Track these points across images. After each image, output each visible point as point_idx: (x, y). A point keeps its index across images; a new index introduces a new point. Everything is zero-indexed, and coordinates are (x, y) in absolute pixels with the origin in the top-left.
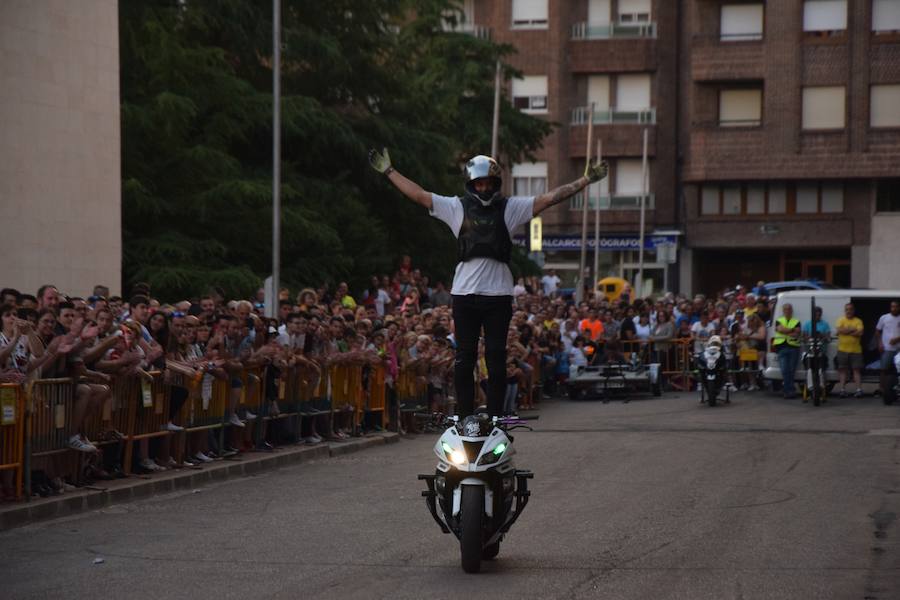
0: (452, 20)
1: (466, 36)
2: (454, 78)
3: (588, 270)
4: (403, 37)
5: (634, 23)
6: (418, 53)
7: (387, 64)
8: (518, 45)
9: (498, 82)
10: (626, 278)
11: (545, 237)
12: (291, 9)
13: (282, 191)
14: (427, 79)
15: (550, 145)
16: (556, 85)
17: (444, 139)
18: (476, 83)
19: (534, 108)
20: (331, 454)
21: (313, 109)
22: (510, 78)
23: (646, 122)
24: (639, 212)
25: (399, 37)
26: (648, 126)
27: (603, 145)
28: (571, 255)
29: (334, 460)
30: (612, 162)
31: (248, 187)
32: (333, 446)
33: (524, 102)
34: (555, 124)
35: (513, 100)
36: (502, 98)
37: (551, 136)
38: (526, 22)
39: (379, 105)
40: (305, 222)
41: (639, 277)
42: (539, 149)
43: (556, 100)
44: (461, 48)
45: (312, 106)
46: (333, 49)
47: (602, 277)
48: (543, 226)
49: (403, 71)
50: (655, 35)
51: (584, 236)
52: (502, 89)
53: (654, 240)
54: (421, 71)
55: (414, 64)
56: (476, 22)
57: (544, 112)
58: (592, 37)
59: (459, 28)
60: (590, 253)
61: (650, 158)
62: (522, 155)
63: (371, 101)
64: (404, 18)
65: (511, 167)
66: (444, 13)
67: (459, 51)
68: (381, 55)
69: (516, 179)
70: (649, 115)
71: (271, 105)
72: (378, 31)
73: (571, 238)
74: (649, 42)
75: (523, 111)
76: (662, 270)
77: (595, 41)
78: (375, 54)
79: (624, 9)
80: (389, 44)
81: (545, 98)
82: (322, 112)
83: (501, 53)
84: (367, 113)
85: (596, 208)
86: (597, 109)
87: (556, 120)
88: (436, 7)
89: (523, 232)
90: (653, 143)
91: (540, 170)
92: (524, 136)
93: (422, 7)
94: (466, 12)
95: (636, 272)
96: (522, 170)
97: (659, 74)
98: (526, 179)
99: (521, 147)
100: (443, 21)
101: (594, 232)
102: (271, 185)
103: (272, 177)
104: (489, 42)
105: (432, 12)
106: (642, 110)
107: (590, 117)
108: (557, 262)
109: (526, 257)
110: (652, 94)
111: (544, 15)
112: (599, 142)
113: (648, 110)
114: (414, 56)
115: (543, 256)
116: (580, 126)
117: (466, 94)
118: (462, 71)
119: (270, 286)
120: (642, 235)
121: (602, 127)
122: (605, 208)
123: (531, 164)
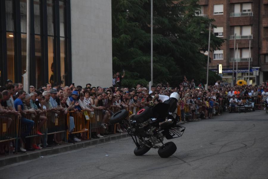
0: (198, 13)
1: (201, 17)
2: (198, 28)
3: (234, 78)
4: (184, 18)
5: (247, 12)
6: (189, 22)
7: (181, 25)
8: (215, 19)
9: (210, 29)
10: (245, 80)
11: (223, 70)
12: (155, 12)
13: (153, 59)
14: (191, 29)
15: (224, 45)
16: (225, 29)
17: (195, 44)
18: (204, 29)
19: (219, 35)
21: (161, 38)
22: (213, 28)
23: (250, 38)
24: (248, 62)
25: (183, 18)
26: (251, 40)
27: (238, 45)
28: (230, 74)
30: (241, 49)
31: (144, 58)
33: (217, 34)
34: (225, 40)
35: (214, 34)
36: (211, 33)
37: (224, 43)
38: (218, 13)
39: (178, 36)
40: (159, 67)
41: (248, 79)
42: (221, 46)
43: (226, 33)
44: (200, 20)
45: (161, 37)
46: (166, 21)
47: (239, 80)
48: (222, 66)
49: (185, 27)
50: (252, 15)
51: (233, 69)
52: (211, 31)
53: (252, 70)
54: (190, 27)
55: (188, 25)
56: (204, 14)
57: (222, 36)
58: (235, 16)
59: (199, 15)
60: (235, 74)
61: (251, 48)
62: (216, 48)
63: (176, 35)
64: (185, 13)
65: (213, 51)
66: (195, 11)
68: (179, 23)
69: (215, 54)
70: (251, 37)
71: (150, 37)
72: (178, 16)
73: (230, 70)
74: (251, 17)
75: (217, 36)
76: (255, 78)
77: (236, 17)
78: (177, 22)
79: (244, 8)
80: (181, 20)
81: (223, 33)
82: (164, 38)
83: (211, 21)
84: (175, 38)
85: (237, 61)
86: (237, 35)
87: (226, 38)
88: (193, 10)
89: (217, 68)
90: (252, 44)
91: (221, 52)
92: (217, 43)
93: (190, 10)
94: (202, 12)
95: (247, 78)
96: (217, 52)
97: (253, 26)
98: (218, 54)
99: (216, 46)
100: (195, 13)
101: (236, 68)
102: (151, 57)
103: (151, 56)
104: (207, 19)
105: (192, 11)
106: (249, 35)
107: (235, 37)
108: (226, 76)
109: (218, 75)
110: (252, 31)
111: (222, 11)
112: (237, 44)
113: (251, 35)
114: (188, 23)
115: (222, 75)
116: (232, 40)
117: (201, 32)
118: (200, 26)
119: (150, 84)
120: (249, 68)
121: (238, 40)
122: (239, 61)
123: (219, 50)
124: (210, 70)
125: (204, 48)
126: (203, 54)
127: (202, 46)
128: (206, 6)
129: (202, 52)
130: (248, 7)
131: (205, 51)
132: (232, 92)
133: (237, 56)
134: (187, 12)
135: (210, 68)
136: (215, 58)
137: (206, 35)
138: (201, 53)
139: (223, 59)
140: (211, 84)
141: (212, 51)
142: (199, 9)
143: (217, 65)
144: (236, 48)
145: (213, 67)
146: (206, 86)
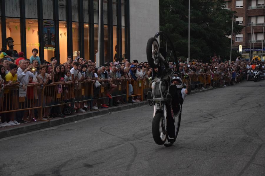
0: (224, 7)
2: (224, 18)
3: (251, 55)
5: (261, 6)
6: (217, 14)
7: (211, 16)
8: (237, 11)
9: (233, 19)
10: (259, 57)
11: (242, 49)
12: (192, 6)
13: (190, 42)
14: (218, 19)
15: (243, 31)
16: (245, 19)
17: (222, 30)
18: (228, 19)
19: (240, 23)
20: (200, 92)
22: (235, 18)
23: (263, 25)
24: (262, 43)
25: (213, 11)
27: (254, 30)
28: (247, 52)
29: (201, 93)
30: (256, 34)
31: (183, 41)
32: (201, 90)
33: (238, 22)
34: (244, 26)
35: (236, 22)
36: (234, 22)
37: (244, 29)
38: (239, 7)
39: (209, 24)
40: (195, 47)
41: (262, 56)
42: (241, 32)
43: (245, 22)
44: (225, 12)
45: (196, 25)
46: (200, 13)
47: (255, 56)
48: (242, 47)
49: (214, 17)
51: (251, 48)
54: (217, 17)
56: (228, 7)
57: (242, 24)
58: (252, 9)
59: (225, 9)
60: (252, 52)
61: (264, 32)
62: (238, 33)
63: (207, 24)
64: (214, 7)
65: (235, 35)
68: (209, 14)
69: (236, 38)
71: (188, 25)
72: (209, 10)
73: (247, 49)
74: (264, 9)
75: (238, 24)
79: (259, 3)
81: (242, 21)
82: (198, 26)
83: (233, 13)
84: (206, 26)
85: (253, 43)
86: (253, 23)
88: (220, 4)
89: (238, 48)
91: (241, 36)
92: (238, 29)
93: (217, 5)
94: (227, 5)
95: (261, 55)
96: (237, 36)
99: (237, 31)
100: (222, 7)
102: (188, 40)
104: (231, 11)
105: (220, 6)
106: (262, 23)
107: (252, 25)
108: (245, 54)
109: (238, 53)
111: (242, 5)
113: (264, 23)
115: (242, 53)
116: (250, 27)
117: (226, 21)
118: (226, 17)
119: (188, 60)
120: (262, 48)
121: (254, 27)
122: (255, 43)
123: (239, 35)
124: (233, 49)
125: (229, 33)
127: (227, 31)
128: (230, 2)
129: (227, 36)
130: (262, 2)
131: (229, 36)
132: (249, 66)
133: (253, 39)
134: (215, 6)
135: (233, 48)
136: (236, 41)
137: (230, 23)
138: (226, 37)
139: (242, 41)
140: (234, 60)
141: (234, 35)
142: (224, 4)
143: (238, 46)
144: (253, 33)
145: (235, 47)
146: (230, 61)
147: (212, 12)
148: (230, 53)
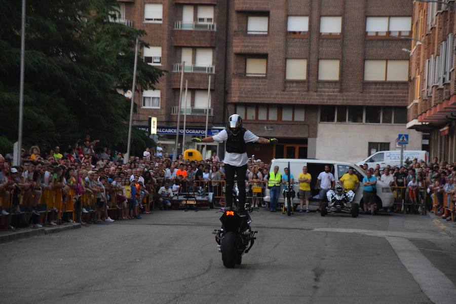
0: (114, 17)
1: (121, 24)
2: (115, 45)
3: (179, 144)
4: (88, 24)
5: (205, 23)
6: (96, 32)
7: (80, 37)
8: (147, 31)
9: (137, 49)
10: (198, 150)
11: (158, 127)
12: (31, 6)
13: (24, 99)
14: (100, 46)
15: (162, 82)
16: (166, 52)
17: (108, 75)
18: (126, 48)
19: (154, 62)
20: (46, 233)
21: (42, 58)
22: (143, 47)
23: (210, 72)
24: (206, 116)
25: (87, 24)
26: (211, 74)
27: (189, 83)
28: (171, 137)
29: (47, 236)
30: (193, 91)
31: (6, 96)
32: (47, 229)
33: (149, 59)
34: (165, 71)
35: (144, 58)
36: (138, 57)
37: (163, 77)
38: (152, 19)
39: (76, 57)
40: (36, 115)
41: (204, 149)
42: (157, 83)
43: (166, 59)
44: (119, 31)
45: (40, 56)
46: (53, 27)
47: (187, 148)
48: (157, 122)
49: (89, 40)
50: (215, 29)
51: (178, 128)
52: (138, 52)
53: (212, 131)
54: (98, 41)
55: (94, 38)
56: (126, 18)
57: (160, 65)
58: (184, 29)
59: (117, 21)
60: (181, 137)
61: (211, 90)
62: (148, 86)
63: (72, 55)
64: (89, 14)
65: (142, 91)
66: (110, 13)
67: (117, 32)
68: (77, 32)
69: (144, 98)
70: (212, 69)
71: (19, 54)
72: (76, 20)
73: (171, 128)
74: (212, 32)
75: (149, 64)
76: (216, 146)
77: (186, 31)
78: (74, 31)
79: (200, 15)
80: (81, 27)
81: (160, 58)
82: (46, 60)
83: (138, 34)
84: (70, 61)
85: (184, 114)
86: (186, 65)
87: (165, 69)
88: (106, 9)
89: (147, 125)
90: (213, 83)
91: (156, 94)
92: (149, 77)
93: (99, 9)
94: (123, 11)
95: (203, 146)
96: (148, 93)
97: (217, 48)
98: (150, 98)
99: (148, 81)
100: (110, 17)
101: (183, 126)
102: (19, 95)
103: (19, 92)
104: (133, 29)
105: (104, 12)
106: (208, 66)
107: (183, 69)
108: (164, 140)
109: (148, 137)
110: (213, 58)
111: (160, 17)
112: (187, 81)
113: (211, 66)
114: (95, 34)
115: (157, 137)
116: (178, 73)
117: (120, 54)
118: (119, 42)
119: (17, 147)
120: (207, 128)
121: (188, 74)
122: (189, 114)
123: (152, 91)
124: (134, 127)
125: (125, 85)
126: (121, 95)
127: (120, 79)
128: (129, 4)
129: (121, 92)
130: (207, 14)
131: (125, 91)
132: (172, 172)
133: (185, 103)
134: (93, 13)
135: (135, 123)
136: (144, 105)
137: (130, 59)
138: (118, 94)
139: (159, 108)
140: (137, 152)
141: (139, 91)
142: (116, 8)
143: (148, 119)
144: (185, 89)
145: (141, 121)
146: (126, 156)
147: (85, 26)
148: (128, 137)
